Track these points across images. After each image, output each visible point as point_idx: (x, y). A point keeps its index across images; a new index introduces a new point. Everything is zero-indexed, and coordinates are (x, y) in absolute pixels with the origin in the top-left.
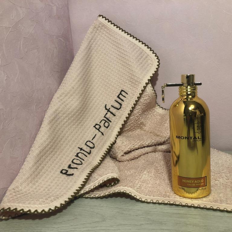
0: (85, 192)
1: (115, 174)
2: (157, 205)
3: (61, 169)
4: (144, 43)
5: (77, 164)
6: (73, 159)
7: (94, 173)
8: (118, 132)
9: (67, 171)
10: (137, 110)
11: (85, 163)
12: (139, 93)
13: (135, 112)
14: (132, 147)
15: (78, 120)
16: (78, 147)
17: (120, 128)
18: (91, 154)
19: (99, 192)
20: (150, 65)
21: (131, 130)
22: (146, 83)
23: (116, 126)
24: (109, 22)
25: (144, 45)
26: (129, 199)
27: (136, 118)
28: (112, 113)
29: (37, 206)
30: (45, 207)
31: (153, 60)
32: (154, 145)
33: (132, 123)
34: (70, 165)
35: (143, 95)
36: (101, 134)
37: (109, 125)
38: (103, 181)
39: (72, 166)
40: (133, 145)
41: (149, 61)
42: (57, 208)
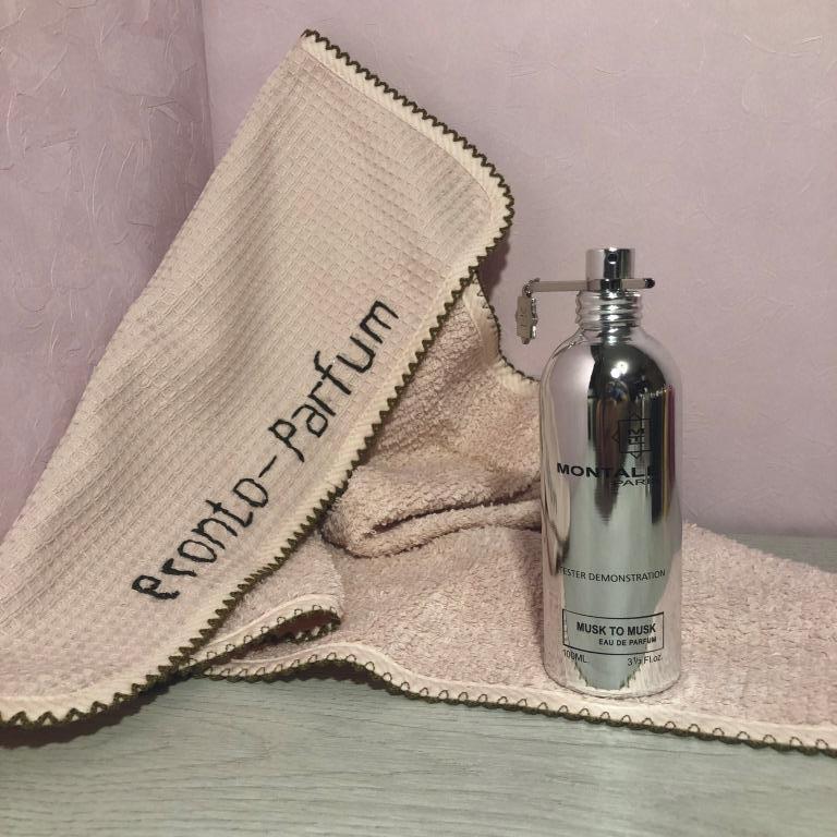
0: (212, 656)
1: (328, 598)
2: (461, 710)
3: (136, 574)
4: (461, 139)
5: (194, 559)
6: (185, 543)
7: (253, 592)
8: (359, 451)
9: (158, 582)
10: (429, 373)
11: (225, 557)
12: (436, 313)
13: (423, 380)
14: (404, 507)
15: (211, 403)
16: (208, 501)
17: (366, 439)
18: (251, 526)
19: (262, 661)
20: (480, 217)
21: (406, 447)
22: (462, 280)
23: (353, 431)
24: (339, 56)
25: (460, 144)
26: (365, 687)
27: (425, 402)
28: (337, 383)
29: (26, 699)
30: (56, 704)
31: (491, 199)
32: (482, 503)
33: (409, 422)
34: (170, 562)
35: (449, 323)
36: (295, 456)
37: (326, 425)
38: (281, 621)
39: (176, 567)
40: (408, 501)
41: (478, 203)
42: (99, 710)
